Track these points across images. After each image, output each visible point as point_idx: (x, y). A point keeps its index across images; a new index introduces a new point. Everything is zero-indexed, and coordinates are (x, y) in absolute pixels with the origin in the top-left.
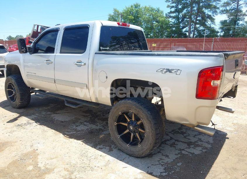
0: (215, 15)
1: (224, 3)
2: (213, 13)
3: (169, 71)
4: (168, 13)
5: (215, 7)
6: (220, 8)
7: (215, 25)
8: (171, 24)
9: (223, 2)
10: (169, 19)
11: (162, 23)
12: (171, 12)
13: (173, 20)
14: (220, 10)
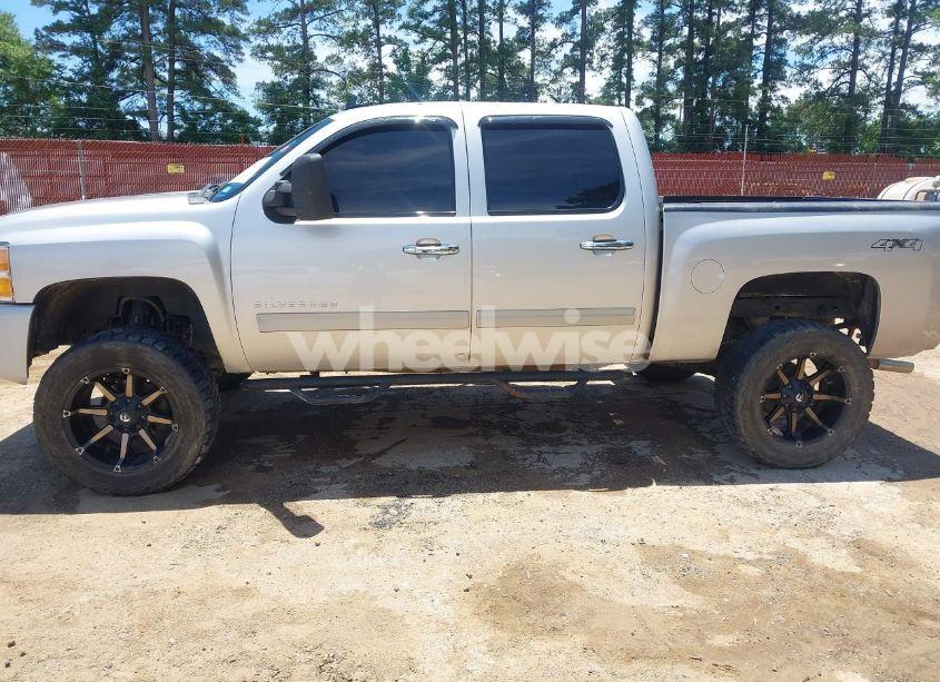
0: (235, 63)
1: (260, 23)
2: (226, 51)
3: (899, 243)
4: (46, 28)
5: (234, 33)
6: (252, 38)
7: (238, 95)
8: (70, 79)
9: (257, 19)
10: (50, 57)
11: (23, 69)
12: (59, 27)
13: (73, 63)
14: (253, 44)
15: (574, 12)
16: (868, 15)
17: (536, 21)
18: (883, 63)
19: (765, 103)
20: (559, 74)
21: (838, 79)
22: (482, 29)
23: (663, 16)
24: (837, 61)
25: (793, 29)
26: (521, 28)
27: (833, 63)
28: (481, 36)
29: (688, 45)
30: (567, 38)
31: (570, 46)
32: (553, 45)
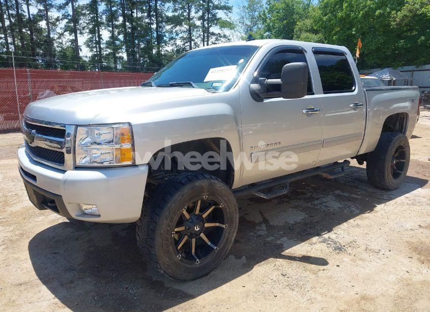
15: (67, 4)
16: (192, 19)
17: (48, 7)
18: (200, 39)
19: (159, 52)
20: (62, 34)
21: (184, 44)
22: (17, 8)
23: (111, 10)
24: (182, 37)
25: (166, 22)
26: (39, 10)
27: (180, 38)
28: (18, 12)
29: (124, 25)
30: (65, 16)
31: (66, 21)
32: (57, 20)
